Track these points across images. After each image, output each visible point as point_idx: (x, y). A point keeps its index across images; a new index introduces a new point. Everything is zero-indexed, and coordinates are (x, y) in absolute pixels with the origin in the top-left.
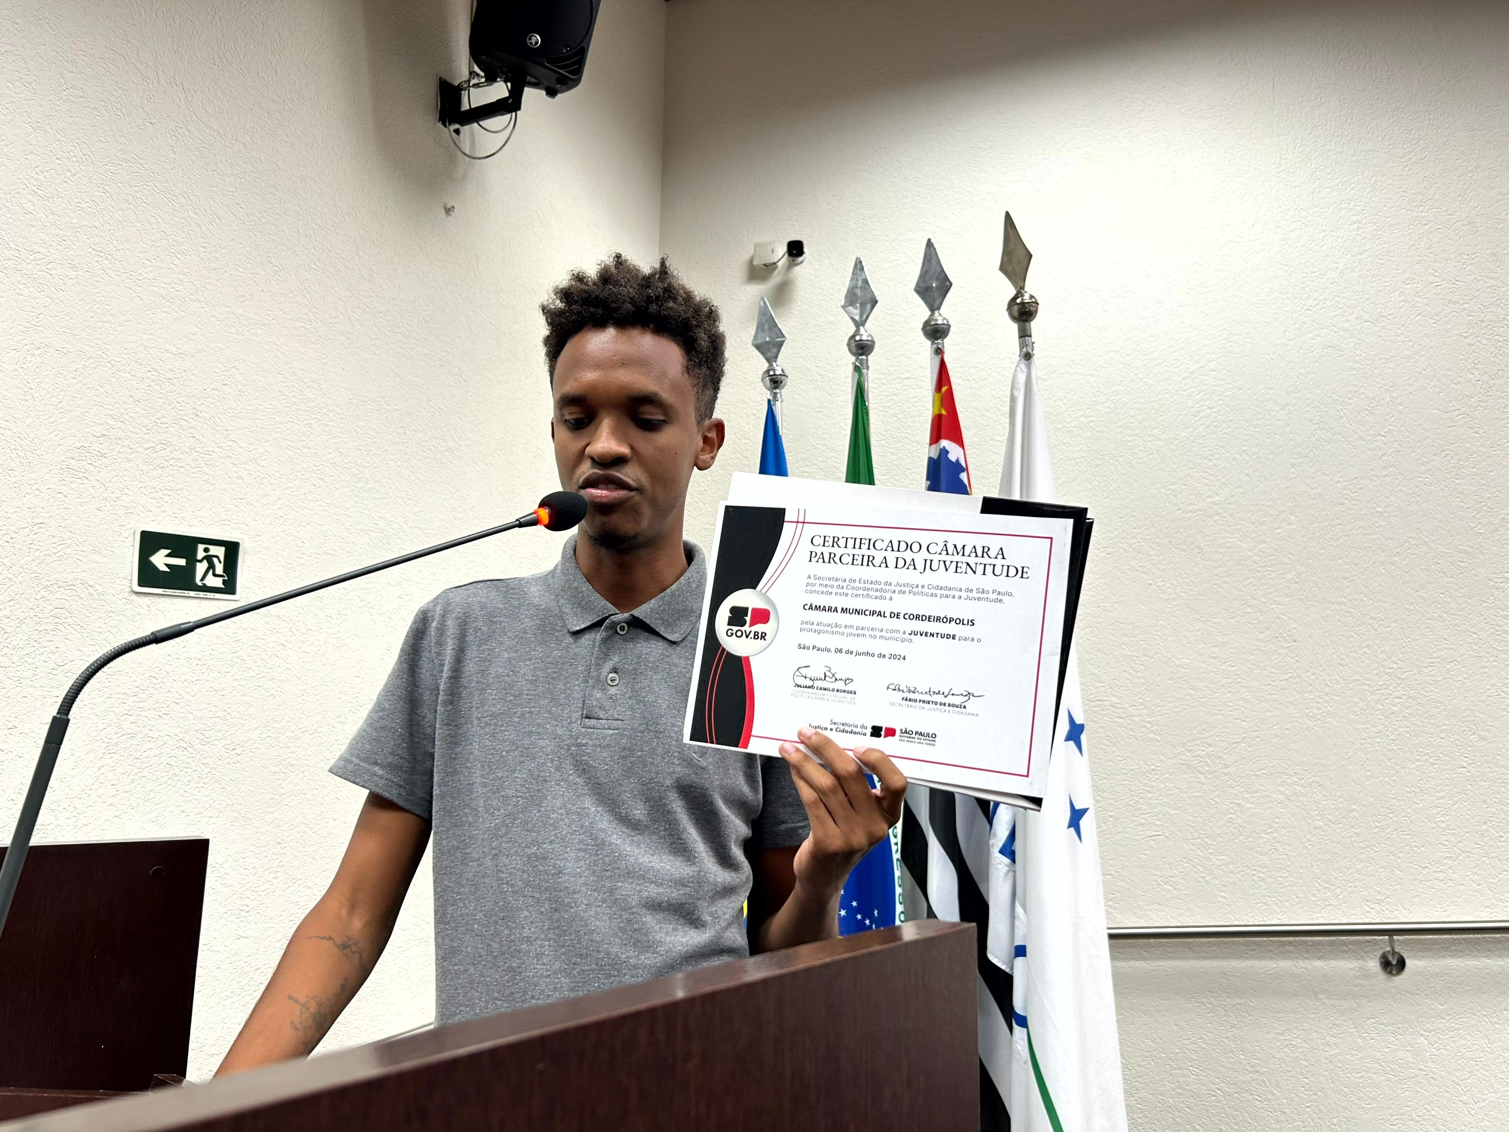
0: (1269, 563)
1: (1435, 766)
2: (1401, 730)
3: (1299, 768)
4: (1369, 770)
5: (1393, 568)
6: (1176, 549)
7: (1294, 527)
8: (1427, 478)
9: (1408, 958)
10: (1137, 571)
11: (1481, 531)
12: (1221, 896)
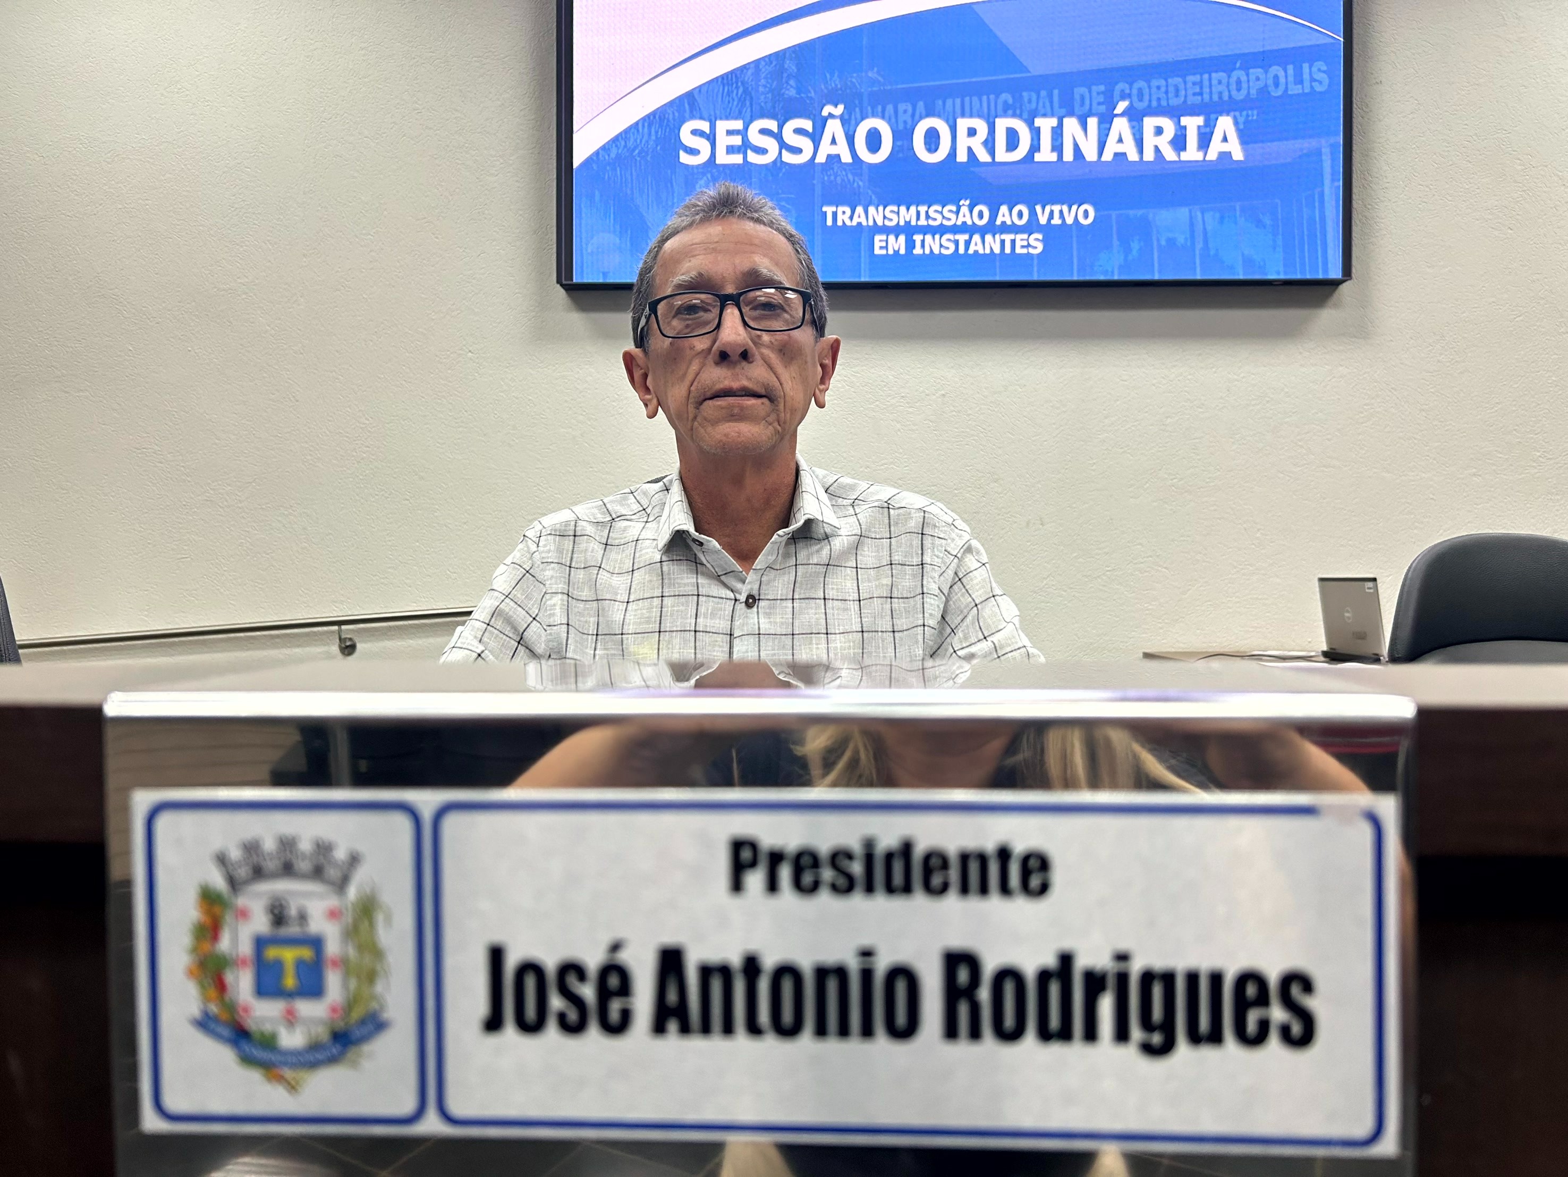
0: (282, 337)
1: (389, 499)
2: (367, 472)
3: (293, 502)
4: (343, 503)
5: (371, 344)
6: (211, 321)
7: (302, 307)
8: (400, 272)
9: (359, 642)
10: (180, 339)
11: (433, 318)
12: (231, 603)
